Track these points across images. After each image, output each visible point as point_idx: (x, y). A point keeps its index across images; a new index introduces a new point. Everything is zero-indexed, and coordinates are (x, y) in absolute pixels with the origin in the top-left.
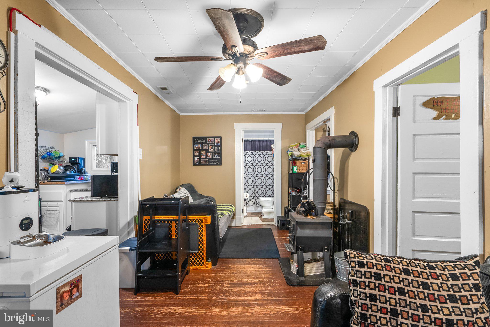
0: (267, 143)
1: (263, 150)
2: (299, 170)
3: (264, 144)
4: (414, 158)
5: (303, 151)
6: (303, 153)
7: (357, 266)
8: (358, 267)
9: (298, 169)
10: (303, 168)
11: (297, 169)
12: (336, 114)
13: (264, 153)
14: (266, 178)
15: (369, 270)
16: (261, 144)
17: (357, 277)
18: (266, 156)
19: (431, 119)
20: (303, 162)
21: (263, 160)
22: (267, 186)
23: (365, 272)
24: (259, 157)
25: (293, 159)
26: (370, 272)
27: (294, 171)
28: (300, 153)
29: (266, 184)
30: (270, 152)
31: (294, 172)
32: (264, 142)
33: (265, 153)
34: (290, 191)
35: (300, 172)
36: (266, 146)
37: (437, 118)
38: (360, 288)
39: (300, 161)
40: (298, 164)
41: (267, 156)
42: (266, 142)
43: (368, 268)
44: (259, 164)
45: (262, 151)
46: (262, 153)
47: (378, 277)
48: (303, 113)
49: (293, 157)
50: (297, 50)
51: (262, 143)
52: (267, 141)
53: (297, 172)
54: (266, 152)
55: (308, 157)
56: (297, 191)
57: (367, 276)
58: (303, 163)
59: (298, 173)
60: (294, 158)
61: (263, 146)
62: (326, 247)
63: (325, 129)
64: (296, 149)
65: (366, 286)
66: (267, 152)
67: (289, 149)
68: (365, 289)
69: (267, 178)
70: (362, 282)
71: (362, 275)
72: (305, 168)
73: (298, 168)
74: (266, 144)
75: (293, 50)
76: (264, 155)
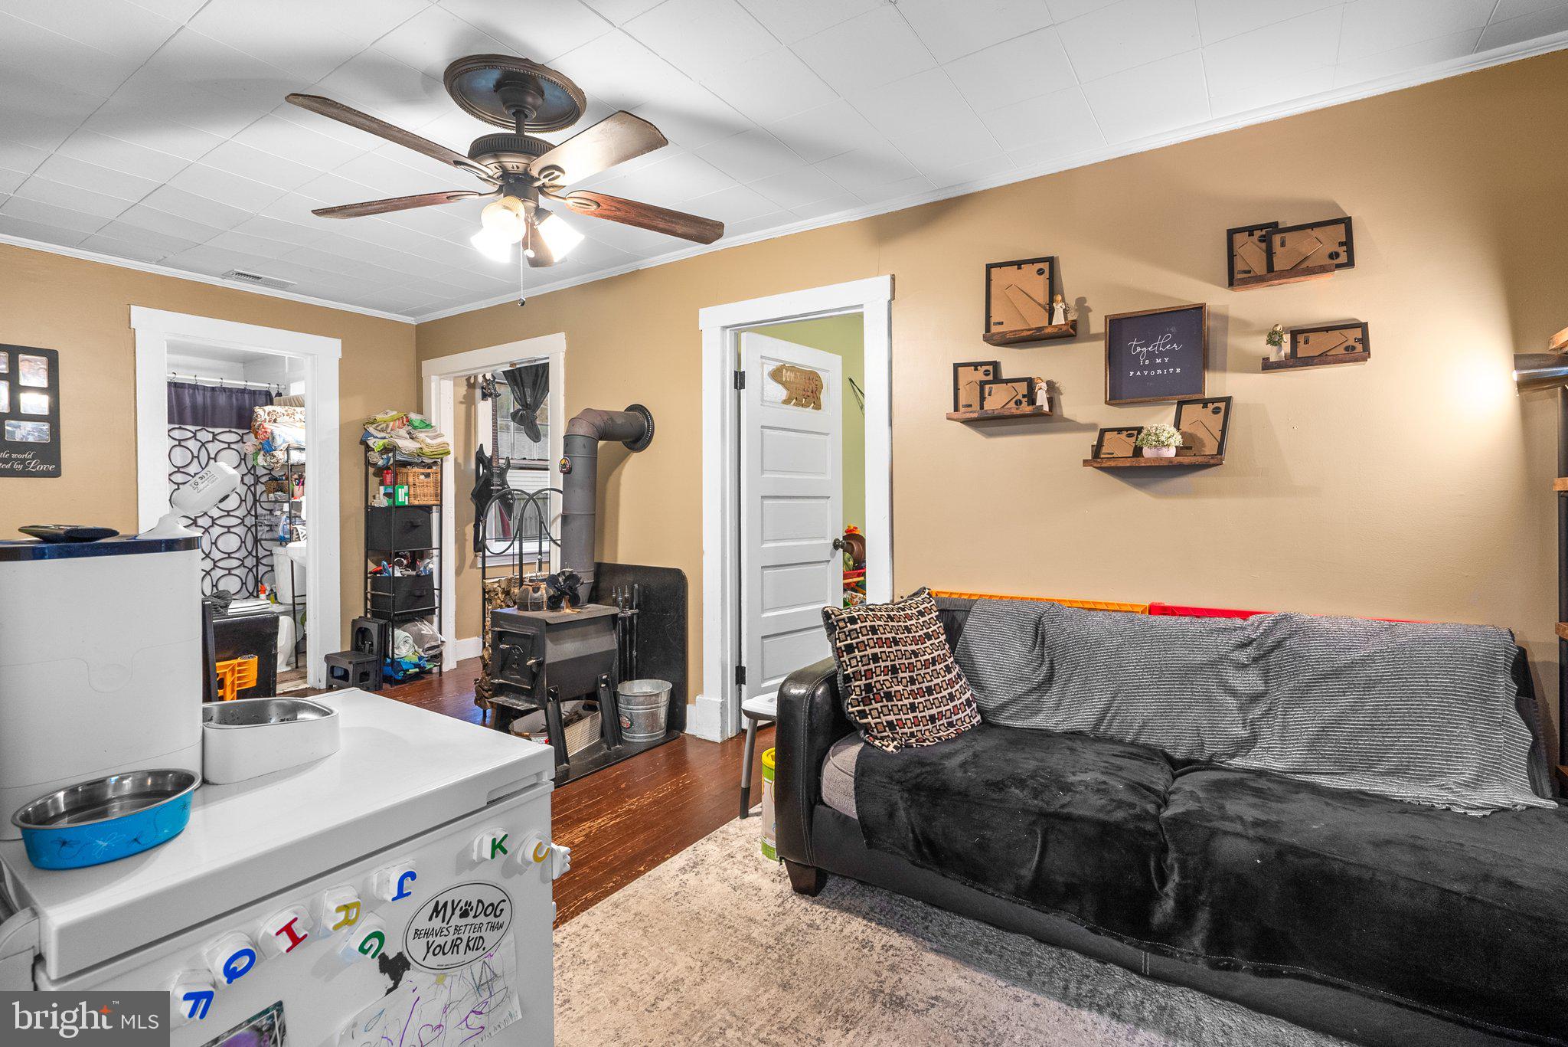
0: (213, 398)
1: (195, 424)
2: (415, 496)
3: (199, 399)
4: (763, 471)
5: (428, 441)
6: (428, 445)
7: (848, 624)
8: (851, 625)
9: (412, 492)
10: (426, 490)
11: (408, 494)
12: (568, 353)
13: (199, 435)
14: (210, 530)
15: (864, 624)
16: (187, 401)
17: (852, 639)
18: (209, 446)
19: (780, 401)
20: (423, 474)
21: (196, 460)
22: (215, 562)
23: (861, 628)
24: (178, 448)
25: (395, 461)
26: (866, 627)
27: (400, 500)
28: (418, 445)
29: (211, 556)
30: (230, 432)
31: (399, 504)
32: (201, 392)
33: (205, 436)
34: (372, 567)
35: (416, 503)
36: (210, 409)
37: (787, 402)
38: (859, 652)
39: (416, 469)
40: (411, 480)
41: (213, 448)
42: (208, 394)
43: (862, 622)
44: (179, 475)
45: (193, 428)
46: (195, 434)
47: (874, 630)
48: (411, 320)
49: (394, 456)
50: (662, 225)
51: (193, 397)
52: (213, 389)
53: (407, 503)
54: (210, 430)
55: (442, 460)
56: (405, 562)
57: (864, 633)
58: (422, 477)
59: (411, 507)
60: (398, 458)
61: (194, 407)
62: (604, 677)
63: (472, 381)
64: (403, 432)
65: (865, 646)
66: (217, 430)
67: (371, 429)
68: (866, 650)
69: (216, 531)
70: (860, 642)
71: (858, 633)
72: (431, 490)
73: (412, 490)
74: (208, 400)
75: (654, 223)
76: (203, 444)
